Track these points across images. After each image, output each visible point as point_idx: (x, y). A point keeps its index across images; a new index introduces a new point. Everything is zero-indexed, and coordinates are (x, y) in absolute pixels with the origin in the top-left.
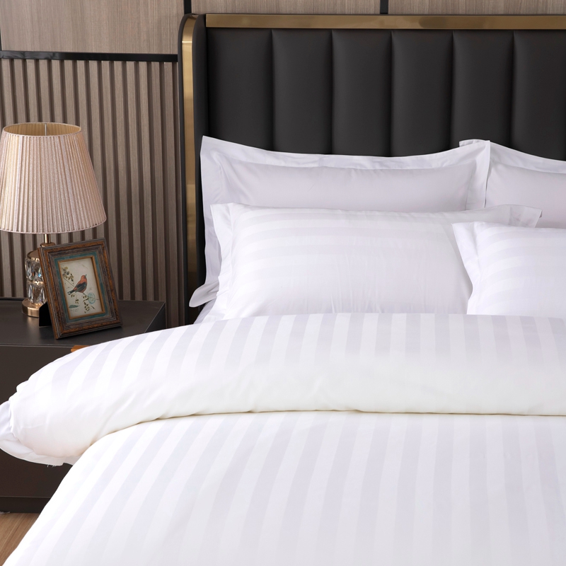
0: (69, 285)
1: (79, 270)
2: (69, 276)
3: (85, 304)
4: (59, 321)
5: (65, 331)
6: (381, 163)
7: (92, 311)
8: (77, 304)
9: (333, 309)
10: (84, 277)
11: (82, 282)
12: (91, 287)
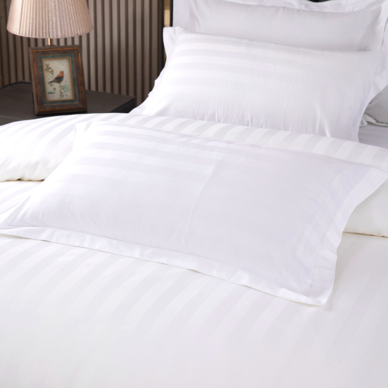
0: (49, 77)
1: (59, 66)
2: (50, 70)
3: (60, 92)
4: (38, 102)
5: (41, 110)
6: (307, 6)
7: (65, 98)
8: (54, 92)
9: (250, 123)
10: (62, 73)
11: (60, 76)
12: (67, 81)
